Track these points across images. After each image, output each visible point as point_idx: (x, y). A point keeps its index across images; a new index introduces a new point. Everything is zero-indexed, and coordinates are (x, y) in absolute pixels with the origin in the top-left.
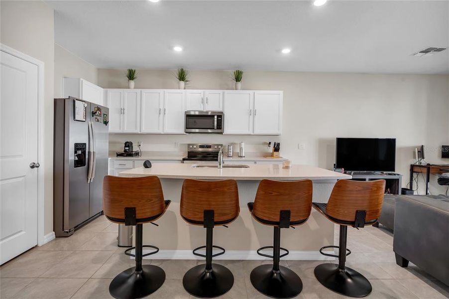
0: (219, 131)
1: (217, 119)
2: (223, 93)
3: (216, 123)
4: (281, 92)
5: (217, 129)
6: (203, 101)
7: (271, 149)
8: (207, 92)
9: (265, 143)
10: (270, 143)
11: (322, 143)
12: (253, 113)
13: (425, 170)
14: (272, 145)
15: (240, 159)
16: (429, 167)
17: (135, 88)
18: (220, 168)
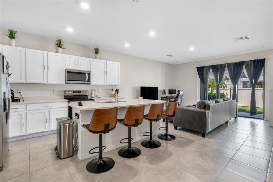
0: (88, 82)
1: (88, 76)
2: (90, 60)
3: (87, 78)
4: (119, 63)
5: (88, 81)
6: (78, 63)
7: (114, 92)
8: (80, 58)
9: (110, 90)
10: (113, 89)
11: (134, 88)
12: (106, 73)
13: (166, 99)
14: (114, 91)
15: (98, 99)
16: (167, 97)
17: (15, 46)
18: (117, 102)
